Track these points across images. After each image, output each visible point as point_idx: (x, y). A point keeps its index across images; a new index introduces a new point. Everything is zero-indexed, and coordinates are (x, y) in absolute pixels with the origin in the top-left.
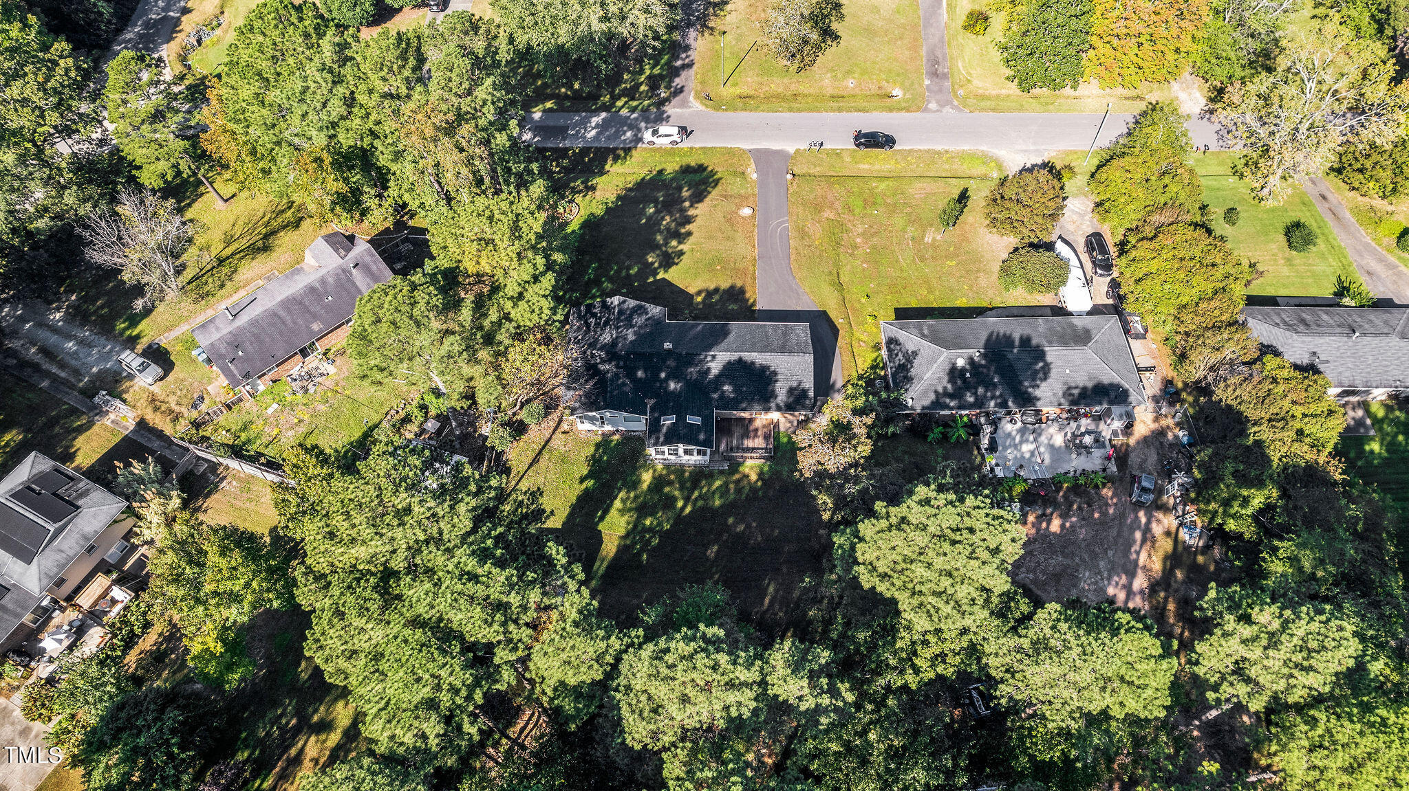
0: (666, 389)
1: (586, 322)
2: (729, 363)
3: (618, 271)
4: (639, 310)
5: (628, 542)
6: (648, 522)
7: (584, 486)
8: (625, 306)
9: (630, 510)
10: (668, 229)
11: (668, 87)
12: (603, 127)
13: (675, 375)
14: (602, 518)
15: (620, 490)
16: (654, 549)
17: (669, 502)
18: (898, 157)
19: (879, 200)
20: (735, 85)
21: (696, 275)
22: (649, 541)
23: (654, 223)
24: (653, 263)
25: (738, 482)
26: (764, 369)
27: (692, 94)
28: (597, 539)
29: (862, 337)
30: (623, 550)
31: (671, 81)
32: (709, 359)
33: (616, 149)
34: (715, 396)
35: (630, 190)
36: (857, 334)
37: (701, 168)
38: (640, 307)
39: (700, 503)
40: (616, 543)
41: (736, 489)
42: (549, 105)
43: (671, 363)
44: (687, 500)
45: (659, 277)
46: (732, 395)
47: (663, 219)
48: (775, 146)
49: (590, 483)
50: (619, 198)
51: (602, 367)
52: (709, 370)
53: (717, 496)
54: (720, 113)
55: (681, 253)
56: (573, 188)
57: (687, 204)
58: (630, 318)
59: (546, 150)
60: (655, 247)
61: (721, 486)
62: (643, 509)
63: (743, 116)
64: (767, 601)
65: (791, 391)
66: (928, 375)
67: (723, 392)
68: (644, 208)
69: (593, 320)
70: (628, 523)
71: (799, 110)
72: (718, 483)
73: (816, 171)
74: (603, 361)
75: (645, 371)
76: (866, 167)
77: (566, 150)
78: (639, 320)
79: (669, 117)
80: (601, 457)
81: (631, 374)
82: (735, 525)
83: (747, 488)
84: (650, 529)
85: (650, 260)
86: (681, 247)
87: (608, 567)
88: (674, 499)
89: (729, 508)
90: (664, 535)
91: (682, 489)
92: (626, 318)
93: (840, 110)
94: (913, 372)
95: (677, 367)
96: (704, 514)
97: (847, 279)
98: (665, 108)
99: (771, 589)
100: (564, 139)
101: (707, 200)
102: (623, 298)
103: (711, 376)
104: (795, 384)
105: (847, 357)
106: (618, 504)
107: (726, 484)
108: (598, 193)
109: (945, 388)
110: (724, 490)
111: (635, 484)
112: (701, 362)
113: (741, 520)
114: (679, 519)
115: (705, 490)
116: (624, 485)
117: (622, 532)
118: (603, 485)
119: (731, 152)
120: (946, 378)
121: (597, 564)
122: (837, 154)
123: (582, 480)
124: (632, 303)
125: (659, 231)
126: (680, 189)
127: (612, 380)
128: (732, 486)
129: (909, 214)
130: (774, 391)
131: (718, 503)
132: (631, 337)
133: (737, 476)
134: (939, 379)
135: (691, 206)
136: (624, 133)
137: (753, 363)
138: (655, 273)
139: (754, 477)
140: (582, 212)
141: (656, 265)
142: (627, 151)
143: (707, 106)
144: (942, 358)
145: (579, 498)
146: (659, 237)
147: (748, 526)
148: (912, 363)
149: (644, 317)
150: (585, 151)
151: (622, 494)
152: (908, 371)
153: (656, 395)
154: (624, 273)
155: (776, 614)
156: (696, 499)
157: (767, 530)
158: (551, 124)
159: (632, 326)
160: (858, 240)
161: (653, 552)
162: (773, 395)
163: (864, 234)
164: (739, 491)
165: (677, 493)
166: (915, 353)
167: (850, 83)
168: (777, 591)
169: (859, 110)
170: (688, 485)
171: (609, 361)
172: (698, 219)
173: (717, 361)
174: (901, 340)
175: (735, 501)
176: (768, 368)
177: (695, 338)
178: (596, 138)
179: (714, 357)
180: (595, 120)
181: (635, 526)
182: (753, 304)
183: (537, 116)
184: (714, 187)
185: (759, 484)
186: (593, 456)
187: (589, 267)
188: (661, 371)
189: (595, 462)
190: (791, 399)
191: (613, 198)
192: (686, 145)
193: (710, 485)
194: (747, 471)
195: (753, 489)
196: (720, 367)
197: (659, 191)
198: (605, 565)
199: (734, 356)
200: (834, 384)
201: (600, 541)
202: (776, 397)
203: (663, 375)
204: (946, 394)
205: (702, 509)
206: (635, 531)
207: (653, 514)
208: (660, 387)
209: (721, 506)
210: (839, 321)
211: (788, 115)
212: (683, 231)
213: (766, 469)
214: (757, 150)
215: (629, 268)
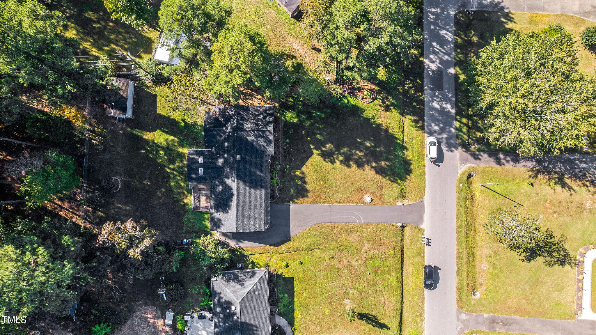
0: (219, 157)
1: (261, 114)
2: (231, 189)
3: (318, 129)
4: (269, 142)
5: (151, 144)
6: (162, 152)
7: (180, 121)
8: (268, 134)
9: (168, 144)
10: (352, 154)
11: (479, 150)
12: (442, 112)
13: (226, 161)
14: (163, 131)
15: (178, 138)
16: (148, 156)
17: (172, 161)
18: (418, 291)
19: (378, 277)
20: (482, 192)
21: (315, 171)
22: (151, 153)
23: (358, 146)
24: (325, 147)
25: (183, 193)
26: (229, 207)
27: (473, 165)
28: (152, 129)
29: (273, 259)
30: (147, 142)
31: (484, 152)
32: (233, 179)
33: (423, 121)
34: (217, 182)
35: (386, 131)
36: (275, 256)
37: (409, 172)
38: (270, 141)
39: (172, 176)
40: (150, 139)
41: (179, 192)
42: (462, 77)
43: (232, 159)
44: (174, 169)
45: (315, 151)
46: (217, 190)
47: (361, 151)
48: (426, 216)
49: (182, 124)
50: (379, 126)
51: (229, 124)
52: (228, 178)
53: (175, 184)
54: (456, 183)
55: (333, 162)
56: (387, 98)
57: (374, 164)
58: (262, 137)
59: (422, 79)
60: (338, 148)
61: (180, 185)
62: (168, 149)
63: (454, 197)
64: (120, 206)
65: (220, 220)
66: (228, 291)
67: (218, 186)
68: (370, 140)
69: (262, 117)
70: (161, 143)
71: (458, 233)
72: (182, 184)
73: (407, 240)
74: (232, 125)
75: (227, 147)
76: (410, 271)
77: (422, 91)
78: (261, 142)
79: (452, 151)
80: (196, 128)
81: (227, 139)
82: (161, 192)
83: (180, 198)
84: (158, 153)
85: (328, 146)
86: (338, 162)
87: (138, 136)
88: (174, 164)
89: (170, 190)
90: (155, 160)
91: (179, 167)
92: (260, 134)
93: (459, 258)
94: (232, 283)
95: (230, 163)
96: (166, 178)
97: (315, 253)
98: (460, 148)
99: (127, 208)
100: (431, 89)
101: (378, 176)
102: (272, 132)
103: (226, 180)
104: (223, 222)
105: (258, 250)
106: (171, 138)
107: (182, 188)
108: (383, 113)
109: (222, 298)
110: (179, 187)
111: (181, 145)
112: (232, 174)
113: (163, 194)
114: (163, 166)
115: (179, 178)
116: (181, 140)
117: (156, 141)
118: (181, 130)
119: (421, 190)
120: (227, 299)
121: (139, 131)
122: (420, 253)
123: (184, 121)
124: (271, 137)
125: (351, 149)
126: (387, 160)
127: (221, 130)
128: (181, 191)
129: (367, 293)
130: (219, 211)
131: (172, 184)
132: (249, 139)
133: (186, 193)
134: (226, 296)
135: (372, 167)
136: (436, 125)
137: (232, 201)
138: (316, 149)
139: (186, 201)
140: (365, 105)
141: (324, 149)
142: (422, 128)
143: (462, 175)
144: (235, 299)
145: (174, 120)
146: (345, 149)
147: (160, 198)
148: (237, 283)
149: (264, 144)
150: (421, 102)
151: (176, 139)
152: (234, 280)
153: (217, 152)
154: (316, 131)
155: (112, 209)
156: (173, 174)
157: (158, 207)
158: (444, 80)
159: (256, 138)
160: (345, 262)
161: (146, 156)
162: (218, 211)
163: (350, 265)
164: (179, 194)
165: (177, 164)
166: (243, 285)
167: (484, 266)
168: (126, 210)
169: (459, 270)
170: (181, 170)
171: (232, 128)
172: (362, 171)
173: (232, 182)
174: (253, 279)
175: (173, 192)
176: (229, 209)
177: (250, 171)
178: (433, 108)
179: (234, 181)
180: (448, 107)
181: (159, 147)
182: (294, 202)
183: (452, 71)
184: (389, 180)
185: (183, 204)
186: (197, 125)
187: (322, 112)
188: (228, 154)
189: (193, 125)
190: (216, 220)
191: (378, 122)
192: (427, 163)
193: (181, 180)
194: (188, 198)
195: (179, 200)
196: (229, 184)
197: (385, 148)
198: (139, 134)
199: (235, 192)
200: (241, 242)
201: (150, 131)
202: (217, 212)
203: (226, 156)
204: (220, 298)
205: (169, 178)
206: (156, 146)
207: (166, 154)
208: (220, 154)
209: (170, 186)
210: (282, 247)
211: (455, 225)
212: (351, 163)
213: (189, 207)
214: (423, 206)
215: (321, 134)
